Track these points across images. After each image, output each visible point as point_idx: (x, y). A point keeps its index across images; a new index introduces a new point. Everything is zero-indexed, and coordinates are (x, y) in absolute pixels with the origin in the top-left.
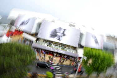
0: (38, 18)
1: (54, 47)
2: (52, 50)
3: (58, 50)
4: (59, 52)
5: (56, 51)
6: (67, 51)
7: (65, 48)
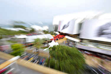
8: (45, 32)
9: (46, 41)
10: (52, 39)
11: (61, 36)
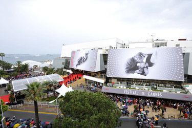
0: (99, 49)
1: (137, 88)
2: (135, 93)
3: (146, 93)
4: (149, 95)
5: (143, 94)
6: (164, 91)
7: (158, 88)
8: (48, 71)
9: (51, 86)
10: (62, 82)
11: (75, 76)
